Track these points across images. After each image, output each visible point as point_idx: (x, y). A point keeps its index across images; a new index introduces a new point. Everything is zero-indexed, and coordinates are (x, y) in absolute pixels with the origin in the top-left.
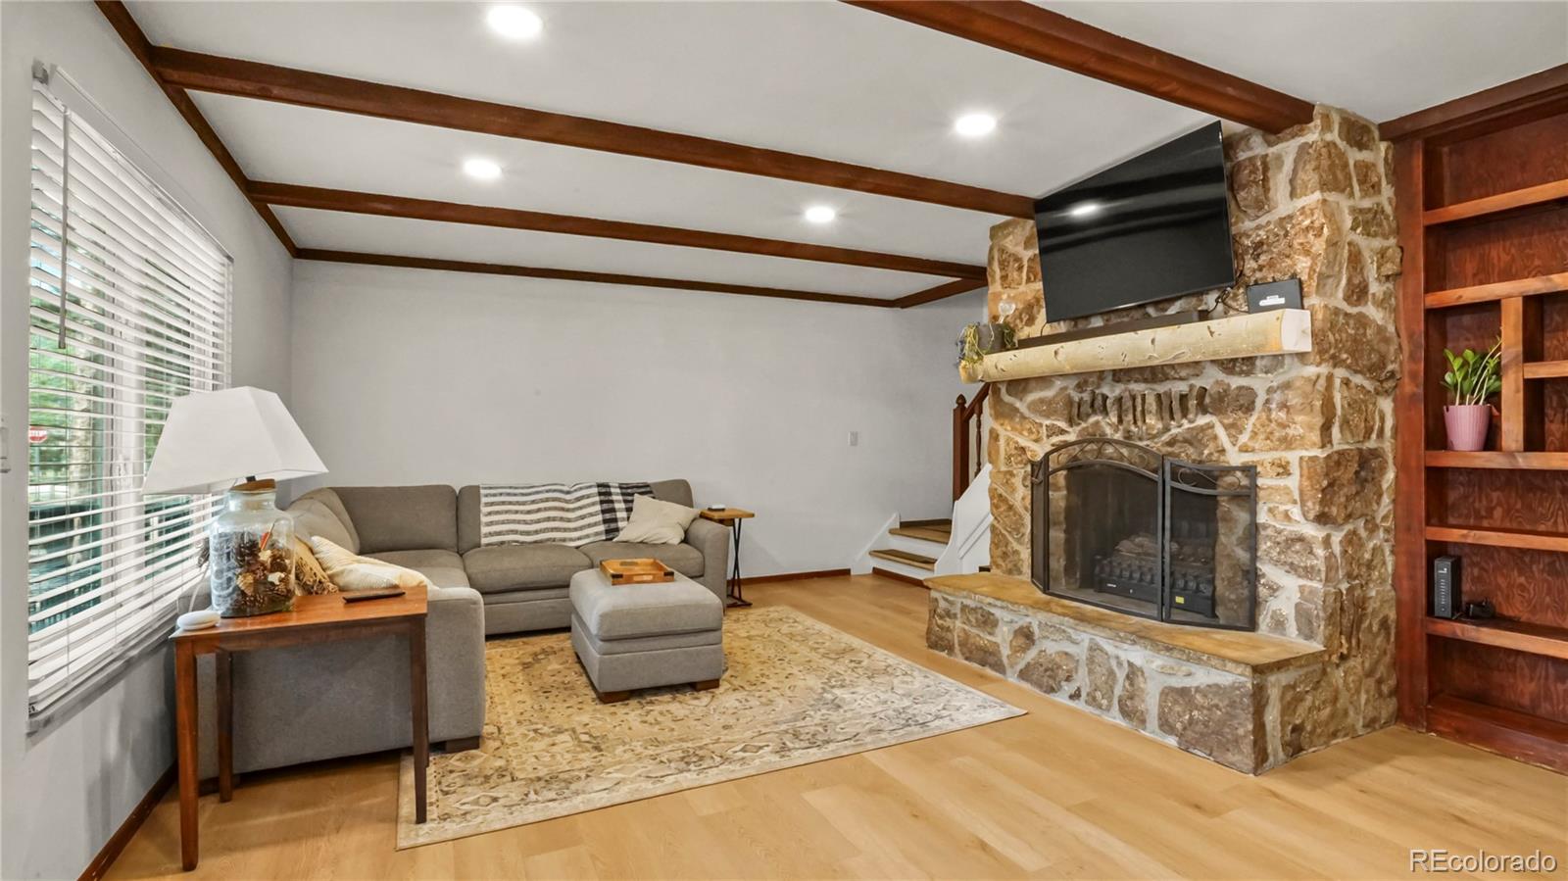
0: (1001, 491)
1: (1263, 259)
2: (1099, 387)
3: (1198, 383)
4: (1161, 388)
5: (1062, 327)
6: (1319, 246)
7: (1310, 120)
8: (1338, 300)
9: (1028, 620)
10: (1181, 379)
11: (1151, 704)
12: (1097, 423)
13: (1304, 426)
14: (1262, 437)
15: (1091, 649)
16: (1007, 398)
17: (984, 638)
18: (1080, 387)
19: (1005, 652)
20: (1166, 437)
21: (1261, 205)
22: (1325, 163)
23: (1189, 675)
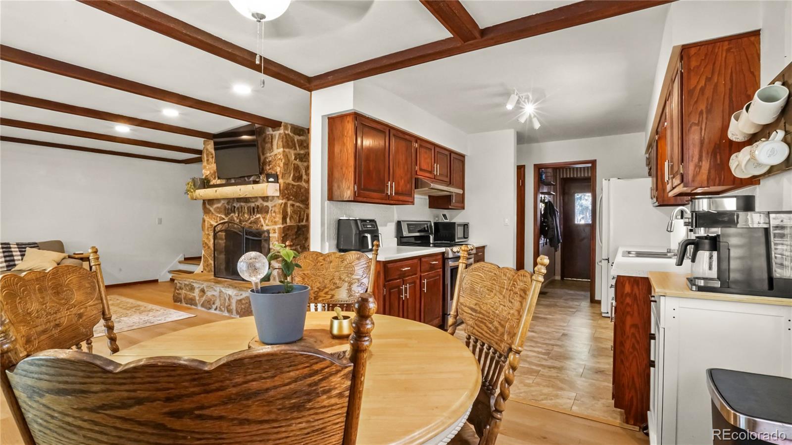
0: (206, 241)
1: (271, 166)
2: (233, 203)
3: (257, 204)
4: (249, 205)
5: (224, 182)
6: (282, 165)
7: (281, 126)
8: (290, 180)
9: (203, 285)
10: (253, 202)
11: (234, 306)
12: (232, 216)
13: (279, 218)
14: (270, 221)
15: (220, 292)
16: (208, 206)
17: (191, 295)
18: (228, 203)
19: (197, 298)
20: (249, 221)
21: (271, 149)
22: (284, 140)
23: (241, 295)
